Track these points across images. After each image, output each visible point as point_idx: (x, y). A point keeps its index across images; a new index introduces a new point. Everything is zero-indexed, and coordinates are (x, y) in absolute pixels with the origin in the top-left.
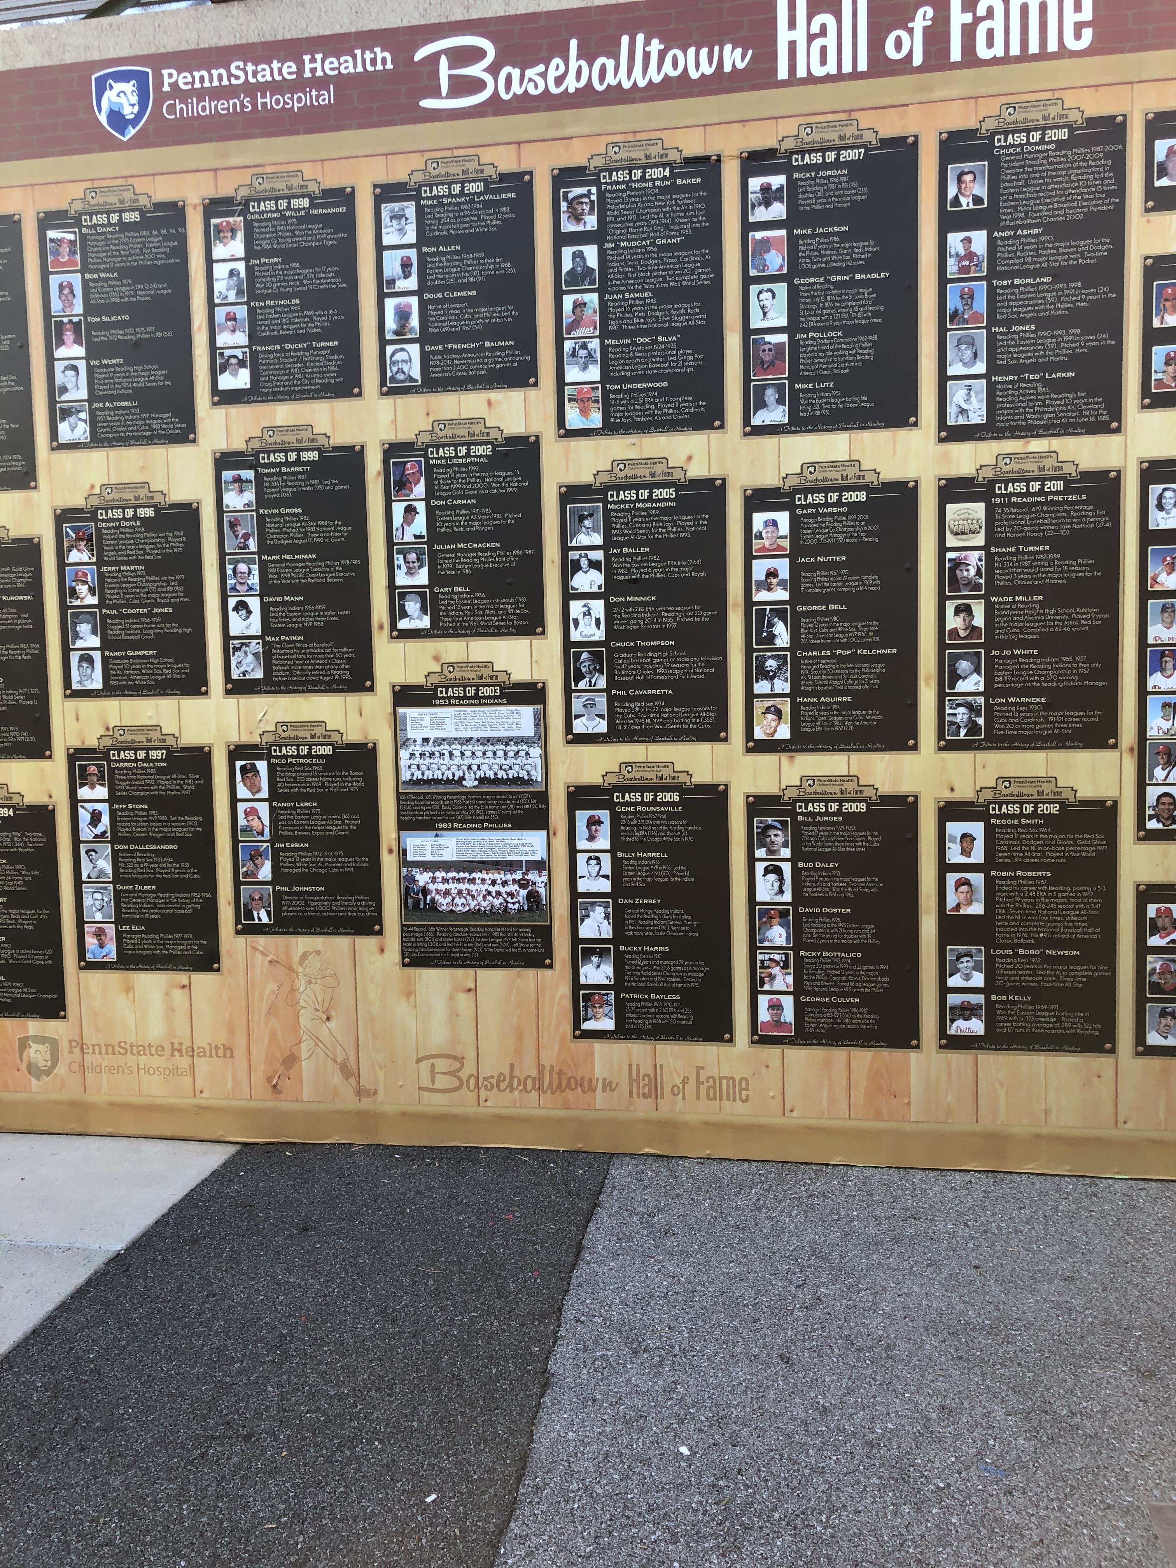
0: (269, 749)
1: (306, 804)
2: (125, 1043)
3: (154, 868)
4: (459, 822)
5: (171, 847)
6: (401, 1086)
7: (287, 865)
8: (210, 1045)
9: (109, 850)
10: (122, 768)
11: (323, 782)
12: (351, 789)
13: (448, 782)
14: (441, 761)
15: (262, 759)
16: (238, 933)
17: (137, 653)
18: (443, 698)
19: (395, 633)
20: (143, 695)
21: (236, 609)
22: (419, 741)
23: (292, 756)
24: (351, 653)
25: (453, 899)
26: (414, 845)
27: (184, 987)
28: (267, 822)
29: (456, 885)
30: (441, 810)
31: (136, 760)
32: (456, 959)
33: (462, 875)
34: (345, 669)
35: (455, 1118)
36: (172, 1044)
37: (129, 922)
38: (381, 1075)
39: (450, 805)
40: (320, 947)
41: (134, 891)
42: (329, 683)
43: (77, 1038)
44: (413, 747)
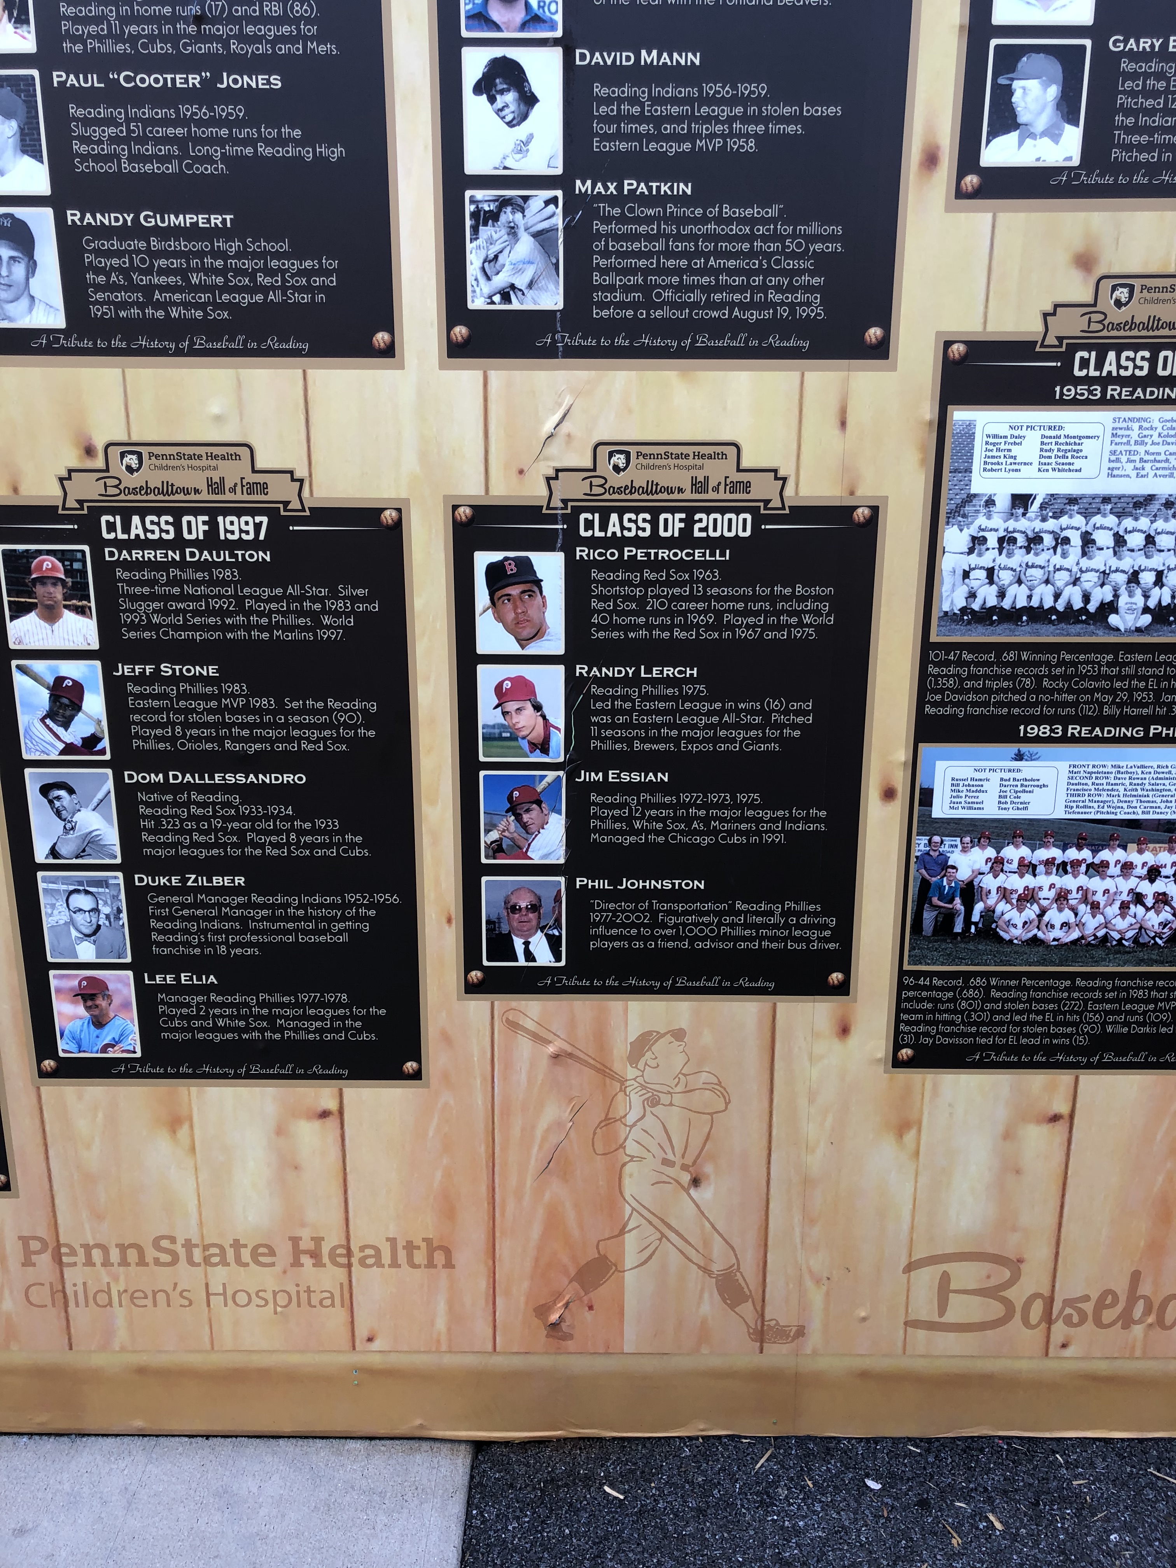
0: (572, 519)
1: (668, 671)
2: (173, 1240)
3: (241, 833)
4: (1082, 721)
5: (288, 778)
6: (864, 1319)
7: (608, 825)
8: (393, 1241)
9: (110, 785)
10: (139, 565)
11: (719, 614)
12: (797, 633)
13: (1070, 615)
14: (1057, 560)
15: (552, 549)
16: (471, 988)
17: (173, 220)
18: (1088, 380)
19: (971, 181)
20: (193, 353)
21: (485, 86)
22: (1003, 503)
23: (637, 542)
24: (832, 238)
25: (1043, 912)
26: (955, 783)
27: (325, 1114)
28: (558, 718)
29: (1054, 879)
30: (1039, 689)
31: (179, 543)
32: (1031, 1050)
33: (1073, 854)
34: (809, 289)
35: (987, 1381)
36: (295, 1241)
37: (174, 965)
38: (816, 1297)
39: (1066, 677)
40: (683, 1023)
41: (184, 890)
42: (761, 329)
43: (42, 1231)
44: (982, 521)
